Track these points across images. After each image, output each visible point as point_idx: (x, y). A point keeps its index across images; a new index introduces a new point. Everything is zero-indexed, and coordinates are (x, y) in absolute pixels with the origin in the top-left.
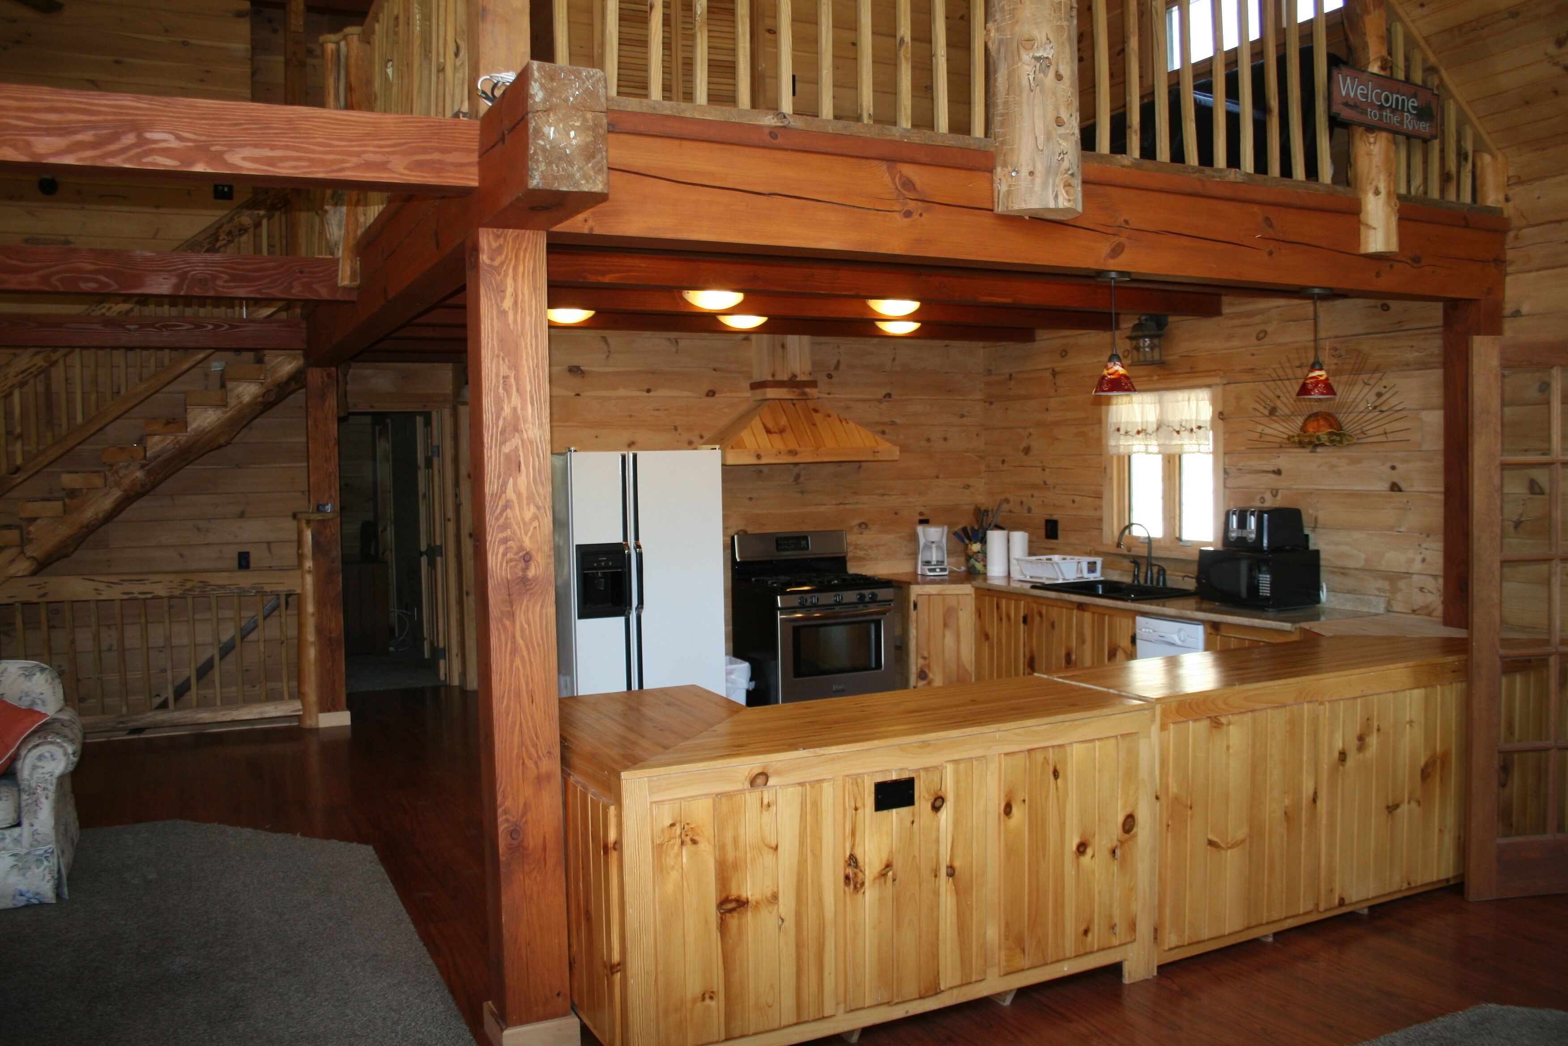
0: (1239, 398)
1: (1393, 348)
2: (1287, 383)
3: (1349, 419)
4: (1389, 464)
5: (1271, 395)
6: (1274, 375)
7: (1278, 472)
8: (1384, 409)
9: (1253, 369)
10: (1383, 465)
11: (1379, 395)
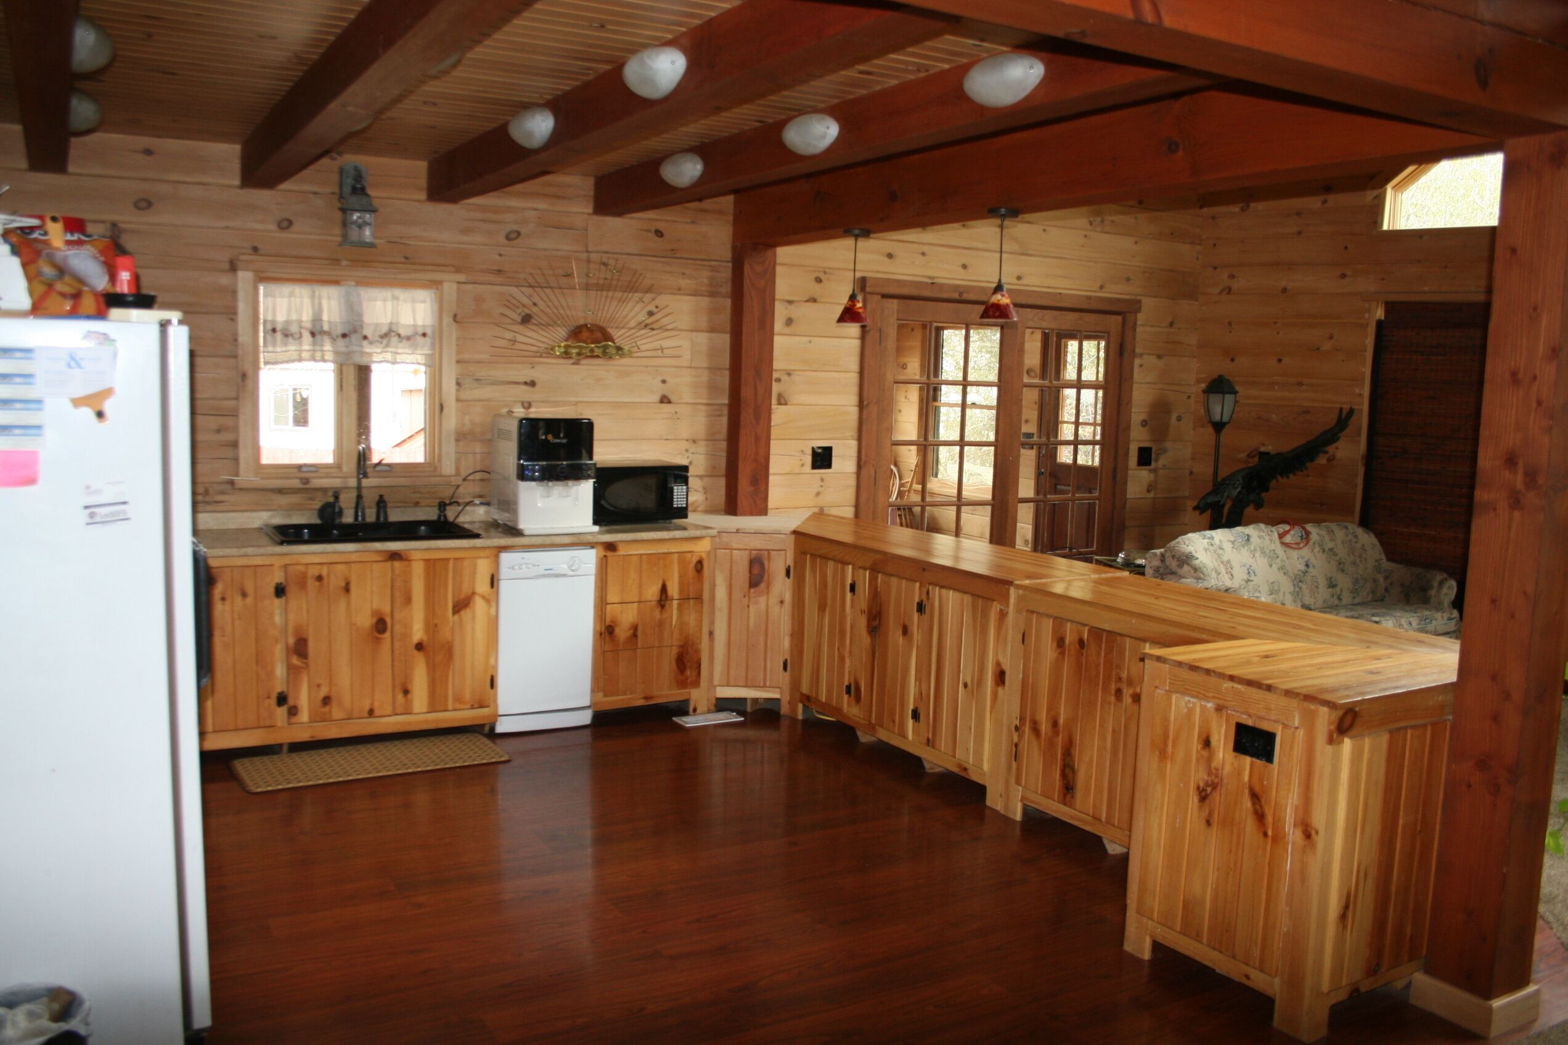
0: (479, 300)
1: (665, 272)
2: (548, 291)
3: (619, 334)
4: (660, 379)
5: (525, 301)
6: (531, 280)
7: (532, 384)
8: (654, 326)
9: (499, 271)
10: (653, 379)
11: (651, 314)
